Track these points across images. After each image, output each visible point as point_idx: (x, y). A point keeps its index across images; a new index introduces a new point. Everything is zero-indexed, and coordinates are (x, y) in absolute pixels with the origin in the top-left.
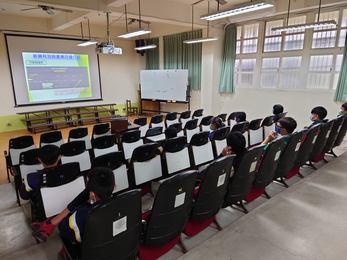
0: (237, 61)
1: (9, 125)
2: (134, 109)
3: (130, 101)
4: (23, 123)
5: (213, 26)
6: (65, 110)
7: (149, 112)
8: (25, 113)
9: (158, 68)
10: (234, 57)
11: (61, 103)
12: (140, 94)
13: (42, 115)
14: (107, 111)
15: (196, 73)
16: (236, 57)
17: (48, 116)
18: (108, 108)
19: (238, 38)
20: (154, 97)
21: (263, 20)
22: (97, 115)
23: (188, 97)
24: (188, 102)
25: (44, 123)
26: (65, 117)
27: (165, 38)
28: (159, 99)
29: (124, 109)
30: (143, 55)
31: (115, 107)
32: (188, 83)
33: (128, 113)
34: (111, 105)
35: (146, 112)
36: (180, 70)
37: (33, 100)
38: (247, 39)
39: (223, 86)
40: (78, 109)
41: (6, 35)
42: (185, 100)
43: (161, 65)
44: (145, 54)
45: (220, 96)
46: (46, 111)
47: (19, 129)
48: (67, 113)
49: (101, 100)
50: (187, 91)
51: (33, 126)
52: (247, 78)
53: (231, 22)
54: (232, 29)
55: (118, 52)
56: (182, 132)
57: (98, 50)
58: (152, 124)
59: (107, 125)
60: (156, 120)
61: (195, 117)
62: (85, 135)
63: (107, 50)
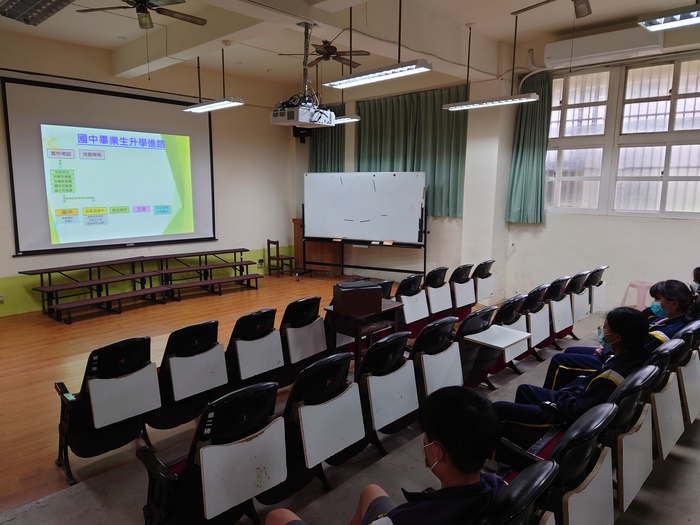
0: (551, 155)
2: (282, 260)
3: (277, 243)
4: (33, 295)
5: (498, 76)
6: (132, 264)
7: (320, 267)
8: (41, 272)
9: (339, 168)
10: (544, 144)
11: (123, 246)
12: (303, 226)
13: (81, 275)
14: (226, 265)
15: (442, 179)
16: (550, 144)
17: (95, 277)
18: (229, 257)
19: (556, 103)
20: (338, 234)
21: (621, 65)
22: (206, 274)
23: (423, 232)
24: (421, 246)
25: (82, 296)
26: (134, 281)
27: (361, 105)
28: (349, 237)
29: (261, 261)
30: (303, 141)
31: (246, 257)
32: (423, 201)
33: (270, 269)
34: (235, 251)
35: (313, 267)
36: (400, 174)
37: (60, 239)
39: (516, 209)
40: (161, 261)
42: (414, 240)
43: (350, 161)
44: (307, 139)
45: (507, 230)
46: (90, 267)
47: (22, 310)
48: (138, 270)
49: (213, 239)
50: (421, 221)
51: (64, 302)
52: (571, 190)
53: (545, 67)
54: (541, 83)
55: (328, 120)
56: (523, 317)
57: (282, 115)
58: (404, 297)
59: (315, 302)
60: (409, 288)
61: (479, 280)
62: (269, 330)
63: (306, 115)
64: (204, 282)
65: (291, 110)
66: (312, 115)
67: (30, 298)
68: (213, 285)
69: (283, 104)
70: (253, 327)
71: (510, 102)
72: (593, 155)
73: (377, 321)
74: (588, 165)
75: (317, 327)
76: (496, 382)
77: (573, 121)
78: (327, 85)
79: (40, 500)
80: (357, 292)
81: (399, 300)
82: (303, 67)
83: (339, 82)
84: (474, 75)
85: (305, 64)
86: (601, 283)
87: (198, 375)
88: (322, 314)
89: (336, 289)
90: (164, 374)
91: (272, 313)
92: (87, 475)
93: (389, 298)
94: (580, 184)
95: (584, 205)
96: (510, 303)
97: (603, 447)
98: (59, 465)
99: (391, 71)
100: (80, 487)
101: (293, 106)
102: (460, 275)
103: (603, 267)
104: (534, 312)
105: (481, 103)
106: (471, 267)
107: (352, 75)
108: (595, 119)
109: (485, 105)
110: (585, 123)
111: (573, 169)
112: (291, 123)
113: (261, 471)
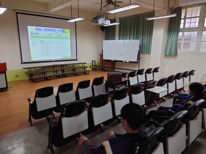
0: (180, 34)
1: (17, 76)
2: (96, 66)
3: (95, 61)
5: (164, 9)
6: (54, 66)
7: (107, 69)
8: (28, 68)
9: (114, 39)
10: (178, 30)
11: (51, 61)
12: (102, 56)
13: (39, 69)
14: (80, 67)
15: (145, 42)
16: (180, 30)
17: (43, 70)
18: (81, 65)
19: (183, 17)
20: (113, 59)
22: (74, 70)
23: (139, 58)
24: (138, 62)
25: (40, 75)
26: (54, 71)
27: (121, 19)
28: (116, 60)
29: (90, 66)
31: (86, 65)
32: (139, 49)
33: (93, 69)
34: (83, 63)
35: (105, 68)
36: (132, 40)
37: (33, 59)
38: (189, 18)
39: (168, 51)
40: (62, 66)
41: (17, 13)
42: (136, 61)
43: (117, 36)
44: (104, 30)
45: (165, 58)
46: (42, 67)
47: (23, 79)
48: (55, 68)
49: (76, 60)
50: (138, 55)
51: (34, 77)
52: (186, 45)
53: (179, 5)
54: (178, 11)
55: (108, 23)
56: (166, 84)
57: (94, 22)
58: (130, 78)
59: (103, 78)
60: (132, 75)
61: (155, 73)
62: (88, 86)
63: (101, 21)
64: (74, 72)
65: (96, 20)
66: (103, 22)
67: (26, 76)
68: (76, 73)
69: (94, 18)
70: (83, 85)
71: (167, 17)
72: (194, 34)
73: (121, 84)
74: (192, 37)
75: (103, 85)
76: (157, 104)
77: (188, 23)
78: (108, 12)
79: (23, 131)
80: (114, 75)
81: (128, 78)
82: (100, 7)
83: (111, 11)
84: (156, 8)
85: (101, 5)
86: (194, 74)
87: (67, 98)
88: (105, 82)
89: (108, 74)
90: (57, 97)
91: (89, 81)
92: (36, 124)
93: (125, 77)
94: (190, 43)
95: (191, 50)
96: (162, 80)
97: (183, 124)
98: (29, 121)
99: (127, 7)
100: (34, 127)
101: (97, 19)
102: (149, 71)
103: (194, 69)
104: (170, 83)
105: (158, 17)
106: (152, 69)
107: (115, 9)
108: (195, 22)
109: (159, 18)
110: (192, 23)
111: (187, 38)
112: (96, 24)
113: (80, 126)
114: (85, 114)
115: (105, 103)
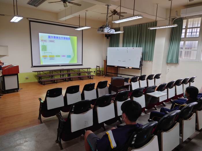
0: (182, 43)
1: (27, 79)
2: (100, 71)
3: (99, 67)
4: (36, 77)
5: (166, 19)
6: (61, 70)
7: (111, 74)
8: (38, 72)
9: (118, 46)
10: (180, 39)
11: (59, 66)
12: (106, 62)
13: (48, 73)
14: (85, 72)
15: (148, 50)
16: (181, 40)
17: (51, 73)
18: (86, 70)
19: (184, 27)
20: (116, 65)
22: (79, 74)
23: (141, 65)
24: (140, 69)
25: (48, 78)
26: (61, 75)
27: (125, 28)
28: (119, 66)
29: (95, 72)
30: (108, 38)
31: (90, 70)
32: (142, 56)
33: (97, 74)
34: (87, 68)
35: (109, 74)
36: (135, 48)
37: (42, 63)
38: (190, 28)
39: (170, 59)
40: (68, 70)
41: (30, 21)
42: (138, 67)
43: (121, 44)
44: (109, 38)
45: (167, 65)
46: (50, 71)
47: (33, 81)
48: (62, 72)
49: (82, 65)
50: (140, 62)
51: (43, 80)
52: (188, 54)
53: (181, 16)
54: (179, 21)
55: (113, 32)
56: (166, 90)
57: (100, 30)
58: (132, 83)
59: (107, 82)
60: (134, 80)
61: (156, 79)
62: (93, 88)
63: (106, 30)
64: (79, 76)
65: (102, 29)
66: (108, 30)
67: (35, 78)
68: (81, 77)
69: (100, 27)
70: (88, 87)
71: (169, 27)
72: (195, 43)
73: (123, 88)
74: (193, 46)
75: (106, 89)
77: (189, 33)
78: (113, 22)
79: (33, 126)
80: (117, 80)
81: (130, 83)
82: (106, 17)
83: (116, 21)
84: (158, 19)
85: (107, 16)
86: (194, 81)
87: (74, 99)
88: (108, 86)
89: (112, 79)
90: (65, 98)
91: (94, 84)
92: (46, 122)
93: (128, 82)
94: (190, 52)
95: (191, 58)
96: (162, 85)
97: (177, 122)
98: (39, 119)
99: (131, 18)
100: (43, 124)
101: (103, 28)
102: (150, 77)
103: (194, 77)
104: (170, 88)
105: (160, 27)
106: (153, 75)
107: (120, 19)
108: (196, 32)
110: (193, 33)
111: (188, 47)
112: (102, 33)
113: (86, 122)
114: (90, 112)
115: (109, 104)
